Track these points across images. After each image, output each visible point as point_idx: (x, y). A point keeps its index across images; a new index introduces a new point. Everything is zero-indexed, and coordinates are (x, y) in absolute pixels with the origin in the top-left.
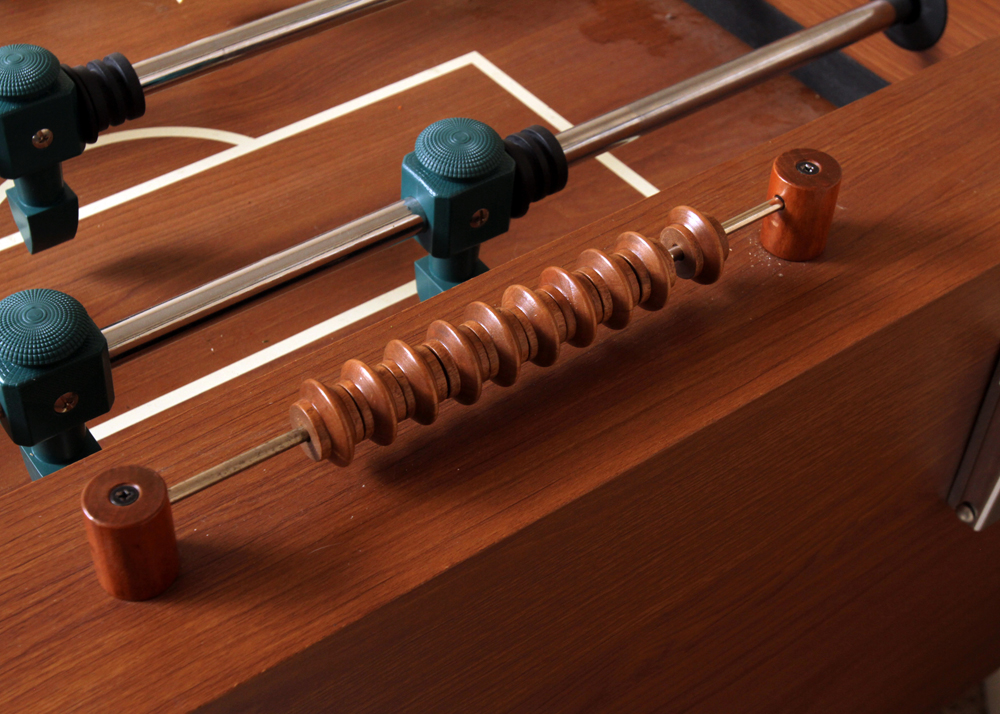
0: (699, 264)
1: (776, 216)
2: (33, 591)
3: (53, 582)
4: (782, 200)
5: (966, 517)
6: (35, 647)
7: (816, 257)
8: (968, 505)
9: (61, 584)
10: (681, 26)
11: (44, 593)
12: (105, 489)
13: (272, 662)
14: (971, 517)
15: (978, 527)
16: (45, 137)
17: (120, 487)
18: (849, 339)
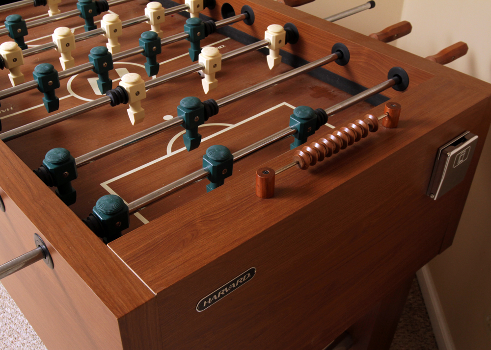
0: (373, 126)
1: (387, 117)
2: (243, 198)
3: (247, 196)
4: (388, 113)
5: (432, 196)
6: (248, 208)
7: (396, 127)
8: (432, 194)
9: (248, 197)
10: (336, 93)
11: (245, 199)
12: (261, 171)
13: (301, 207)
14: (433, 196)
15: (435, 199)
16: (197, 119)
17: (264, 171)
18: (408, 142)
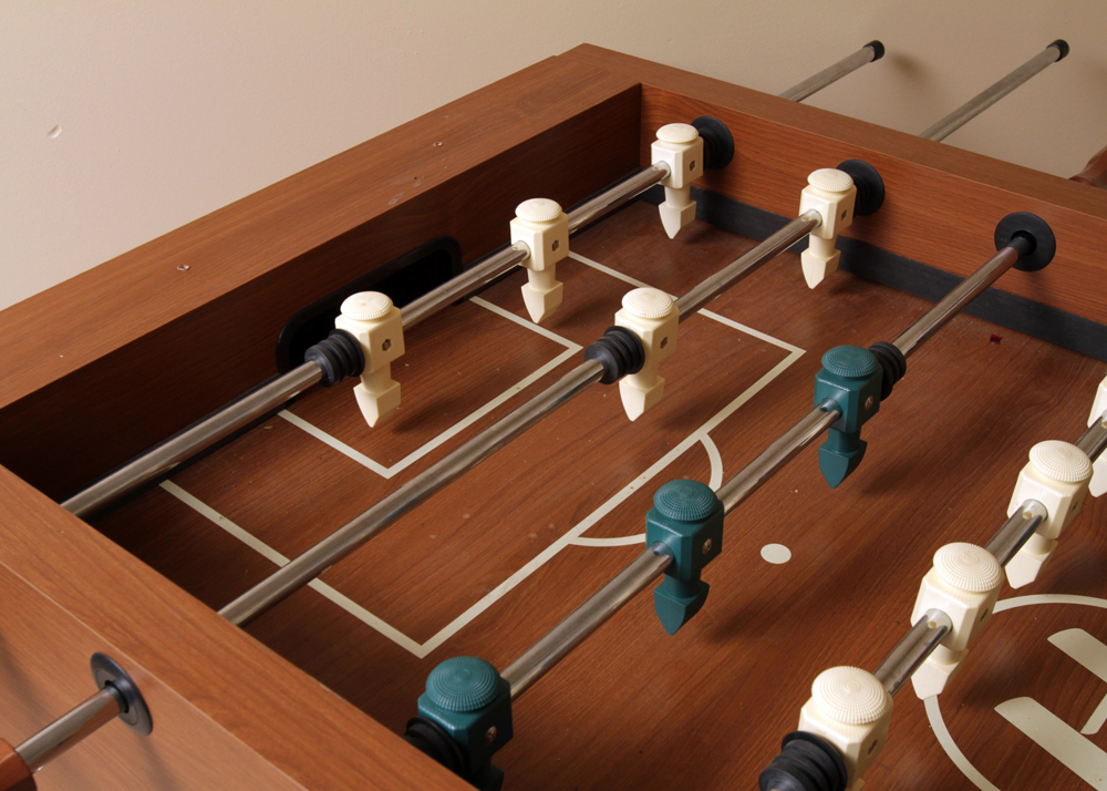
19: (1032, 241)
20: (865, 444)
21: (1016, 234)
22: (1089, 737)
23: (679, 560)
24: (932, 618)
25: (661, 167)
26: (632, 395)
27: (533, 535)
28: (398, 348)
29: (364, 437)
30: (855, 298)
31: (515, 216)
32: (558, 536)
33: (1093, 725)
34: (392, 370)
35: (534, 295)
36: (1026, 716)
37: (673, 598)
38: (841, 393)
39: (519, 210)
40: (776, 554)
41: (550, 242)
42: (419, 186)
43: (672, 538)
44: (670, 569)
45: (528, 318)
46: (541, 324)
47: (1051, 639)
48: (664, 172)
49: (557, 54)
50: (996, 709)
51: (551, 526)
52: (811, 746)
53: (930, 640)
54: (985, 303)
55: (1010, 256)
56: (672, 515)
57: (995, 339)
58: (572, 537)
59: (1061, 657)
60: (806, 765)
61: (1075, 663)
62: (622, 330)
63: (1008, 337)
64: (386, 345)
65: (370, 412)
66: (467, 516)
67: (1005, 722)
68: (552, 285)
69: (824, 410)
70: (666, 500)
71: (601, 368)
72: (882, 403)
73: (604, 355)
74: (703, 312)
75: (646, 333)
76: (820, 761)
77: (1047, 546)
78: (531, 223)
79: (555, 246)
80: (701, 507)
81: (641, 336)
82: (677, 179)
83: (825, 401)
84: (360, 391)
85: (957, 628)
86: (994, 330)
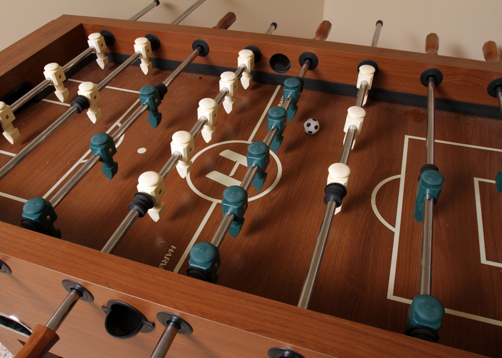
19: (202, 47)
20: (161, 114)
21: (198, 46)
22: (231, 177)
23: (102, 157)
24: (175, 154)
25: (92, 47)
26: (91, 115)
27: (69, 163)
28: (12, 117)
29: (12, 148)
30: (160, 75)
31: (44, 70)
32: (76, 161)
33: (232, 173)
34: (13, 124)
35: (58, 93)
36: (215, 176)
37: (107, 169)
38: (147, 101)
39: (45, 68)
40: (142, 151)
41: (58, 76)
42: (11, 67)
43: (99, 151)
44: (101, 160)
45: (60, 102)
46: (64, 102)
47: (221, 154)
48: (94, 49)
49: (55, 19)
50: (206, 176)
51: (74, 159)
52: (140, 195)
53: (175, 160)
54: (190, 68)
55: (197, 52)
56: (96, 144)
57: (201, 78)
58: (81, 161)
59: (223, 158)
60: (139, 201)
61: (227, 159)
62: (81, 96)
63: (204, 77)
64: (7, 117)
65: (11, 140)
66: (47, 163)
67: (209, 179)
68: (63, 89)
69: (144, 105)
70: (94, 141)
71: (76, 108)
72: (162, 101)
73: (76, 105)
74: (107, 87)
75: (88, 95)
76: (143, 199)
77: (212, 128)
78: (50, 71)
79: (60, 77)
80: (104, 139)
81: (87, 96)
82: (98, 50)
83: (144, 102)
84: (5, 134)
85: (183, 155)
86: (200, 76)
